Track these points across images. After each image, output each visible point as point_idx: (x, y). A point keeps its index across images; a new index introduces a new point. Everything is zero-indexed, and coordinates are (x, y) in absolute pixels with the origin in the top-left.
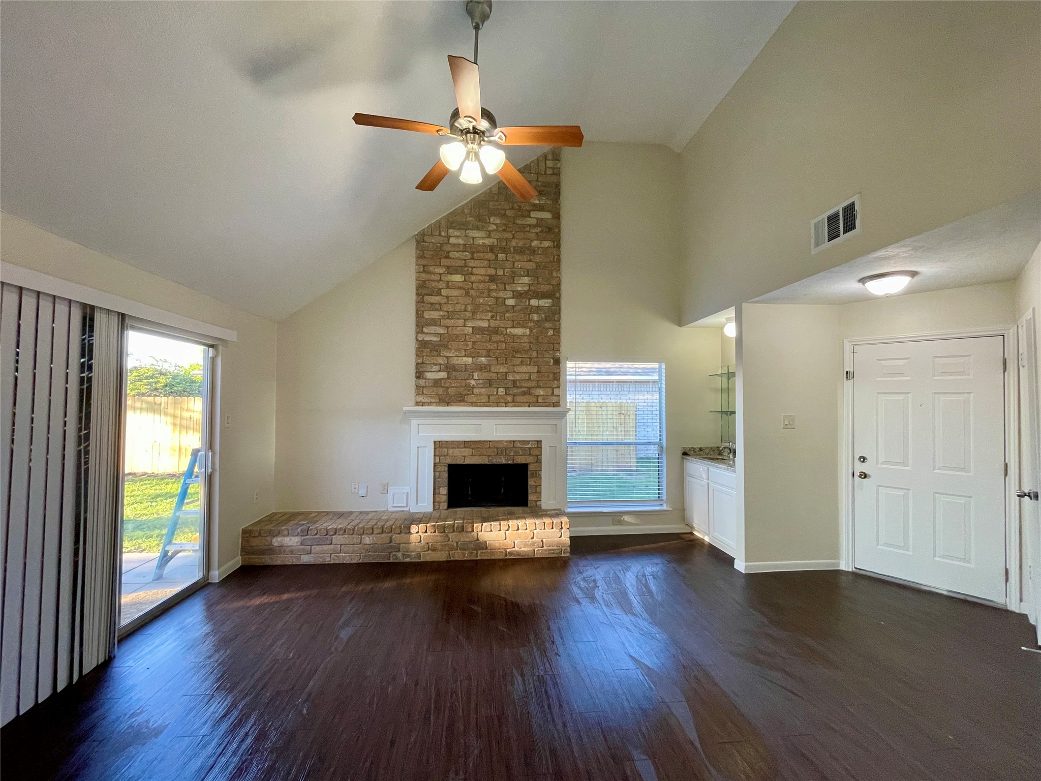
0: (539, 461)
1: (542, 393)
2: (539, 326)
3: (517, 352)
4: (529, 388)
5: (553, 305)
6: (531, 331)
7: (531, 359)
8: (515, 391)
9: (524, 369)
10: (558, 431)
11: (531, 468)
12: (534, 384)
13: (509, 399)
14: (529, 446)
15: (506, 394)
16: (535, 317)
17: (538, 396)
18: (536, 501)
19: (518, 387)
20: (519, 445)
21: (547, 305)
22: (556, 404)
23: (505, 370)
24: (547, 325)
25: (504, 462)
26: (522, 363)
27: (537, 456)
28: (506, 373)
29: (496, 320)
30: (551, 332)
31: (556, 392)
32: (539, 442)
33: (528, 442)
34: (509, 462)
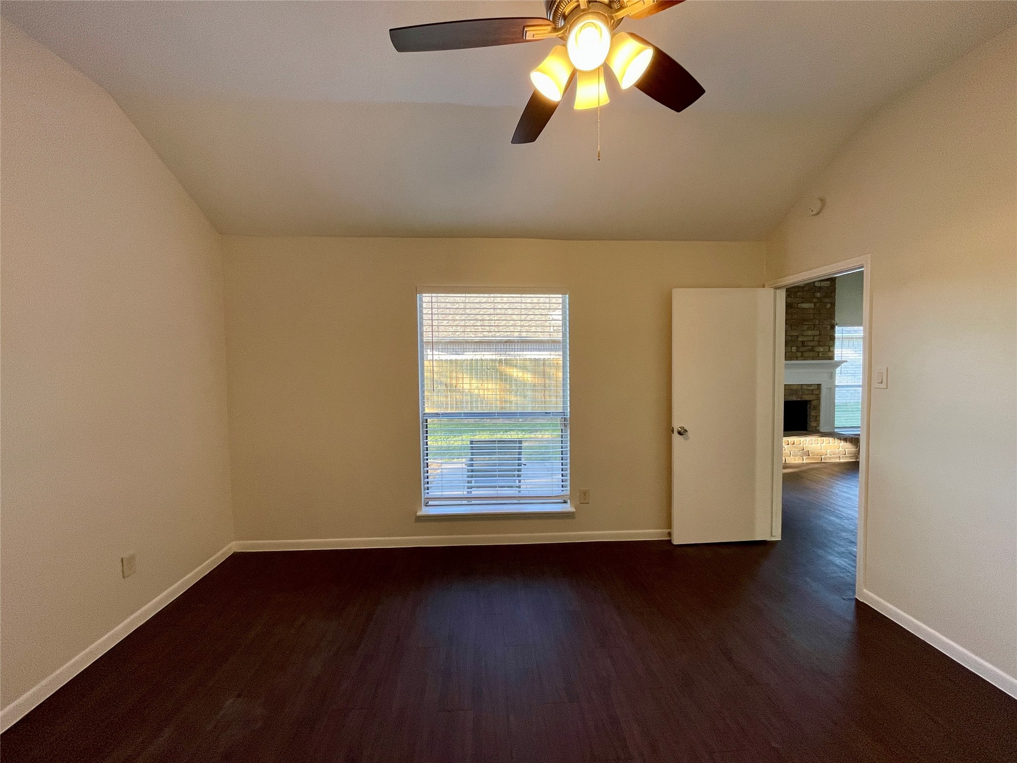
0: (818, 399)
1: (822, 350)
2: (821, 302)
3: (805, 320)
4: (813, 347)
5: (831, 286)
6: (815, 305)
7: (814, 325)
8: (803, 349)
9: (810, 333)
10: (832, 376)
11: (814, 403)
12: (816, 343)
13: (799, 354)
14: (812, 388)
15: (797, 351)
16: (818, 295)
17: (819, 352)
18: (816, 427)
19: (805, 346)
20: (805, 387)
21: (826, 286)
22: (832, 358)
23: (797, 334)
24: (827, 300)
25: (795, 400)
26: (808, 329)
27: (817, 395)
28: (797, 336)
29: (791, 297)
30: (829, 306)
31: (831, 349)
32: (819, 385)
33: (811, 385)
34: (799, 399)
